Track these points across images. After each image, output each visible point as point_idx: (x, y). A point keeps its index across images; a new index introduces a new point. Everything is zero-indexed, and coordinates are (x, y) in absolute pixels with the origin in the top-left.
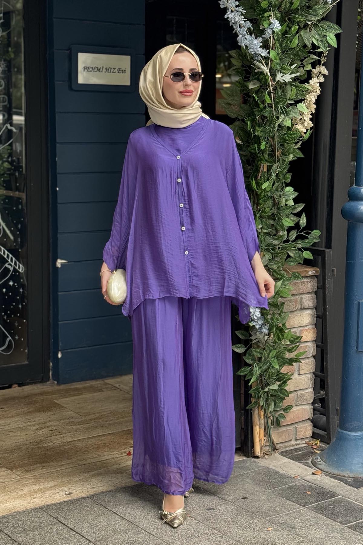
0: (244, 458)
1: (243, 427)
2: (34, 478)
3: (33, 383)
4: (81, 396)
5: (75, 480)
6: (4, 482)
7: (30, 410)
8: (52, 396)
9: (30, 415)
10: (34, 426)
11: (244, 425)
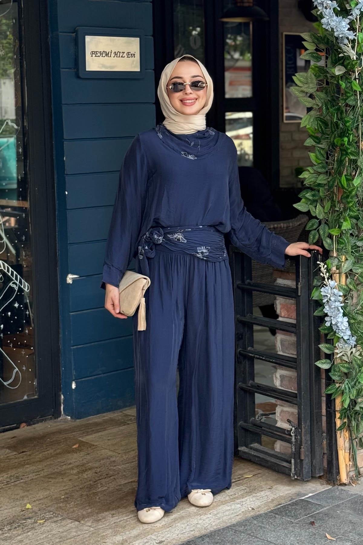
0: (330, 487)
1: (326, 452)
2: (110, 528)
3: (43, 420)
4: (106, 431)
5: (158, 527)
6: (78, 536)
7: (58, 451)
8: (74, 433)
9: (60, 457)
10: (72, 469)
11: (327, 449)
